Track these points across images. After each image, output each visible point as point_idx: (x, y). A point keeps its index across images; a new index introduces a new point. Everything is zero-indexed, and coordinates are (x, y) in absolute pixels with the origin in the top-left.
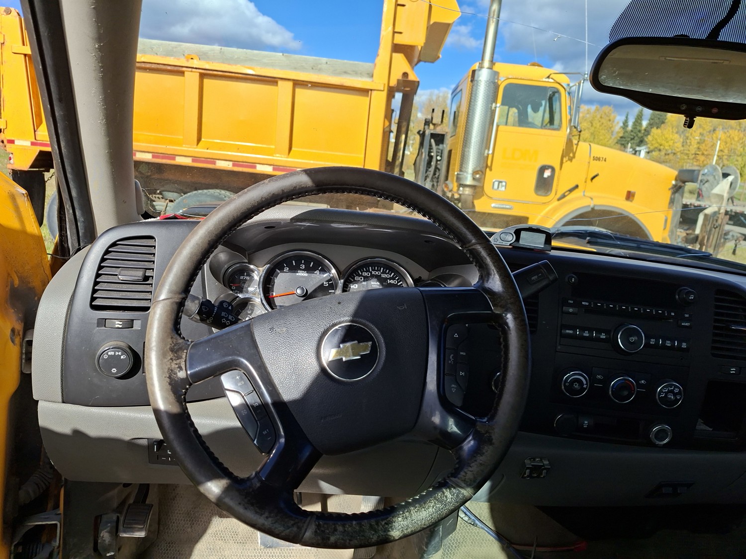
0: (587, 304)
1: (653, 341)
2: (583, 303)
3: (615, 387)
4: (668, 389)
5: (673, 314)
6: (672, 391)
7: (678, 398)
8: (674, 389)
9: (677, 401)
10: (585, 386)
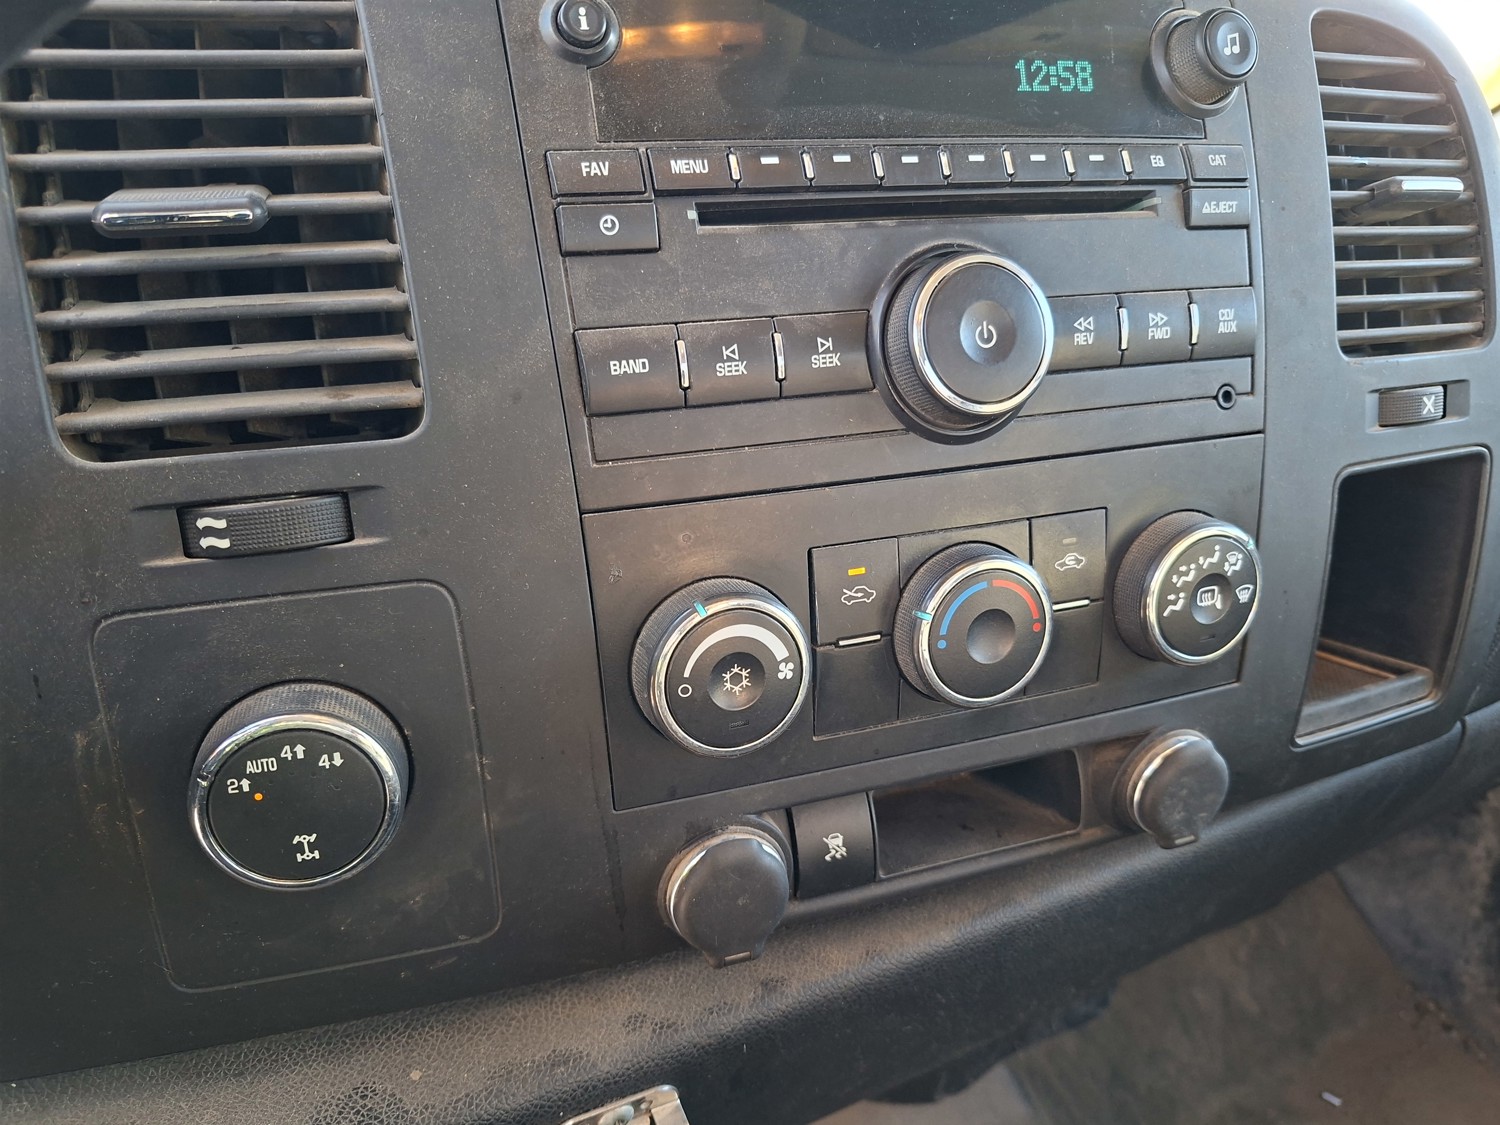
0: (699, 167)
1: (1084, 335)
2: (679, 166)
3: (943, 631)
4: (1199, 568)
5: (1158, 161)
6: (1215, 578)
7: (1243, 596)
8: (1223, 559)
9: (1239, 612)
10: (786, 672)
